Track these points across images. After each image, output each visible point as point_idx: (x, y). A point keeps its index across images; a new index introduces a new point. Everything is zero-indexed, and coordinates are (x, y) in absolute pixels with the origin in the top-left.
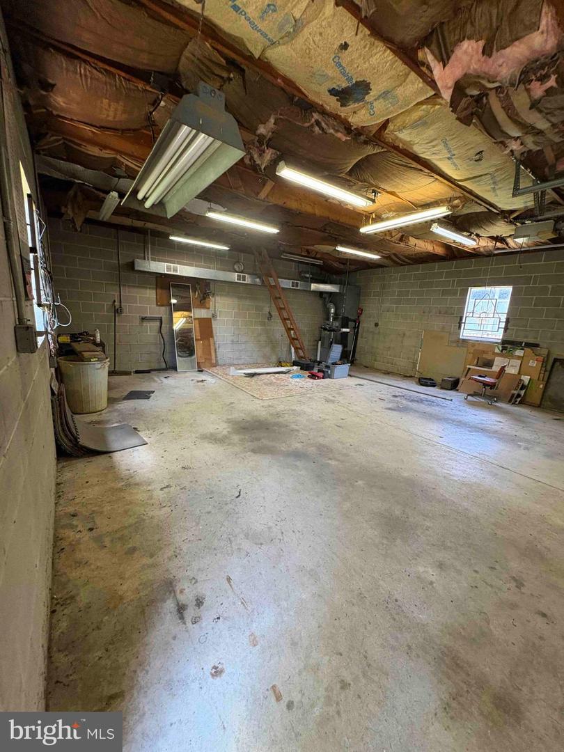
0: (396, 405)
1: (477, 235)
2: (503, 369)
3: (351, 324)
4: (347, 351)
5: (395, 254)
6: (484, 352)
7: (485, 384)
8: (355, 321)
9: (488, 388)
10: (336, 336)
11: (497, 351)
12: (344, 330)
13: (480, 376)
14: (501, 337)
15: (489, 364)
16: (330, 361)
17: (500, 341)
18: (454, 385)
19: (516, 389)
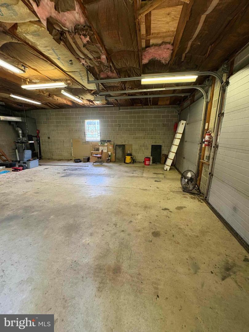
0: (65, 174)
1: (82, 98)
2: (102, 151)
3: (34, 138)
4: (35, 153)
5: (49, 103)
6: (95, 145)
7: (98, 158)
8: (36, 137)
9: (99, 159)
10: (27, 146)
11: (99, 144)
12: (30, 142)
13: (96, 155)
14: (100, 139)
15: (98, 150)
16: (25, 160)
17: (99, 141)
18: (88, 160)
19: (108, 157)
